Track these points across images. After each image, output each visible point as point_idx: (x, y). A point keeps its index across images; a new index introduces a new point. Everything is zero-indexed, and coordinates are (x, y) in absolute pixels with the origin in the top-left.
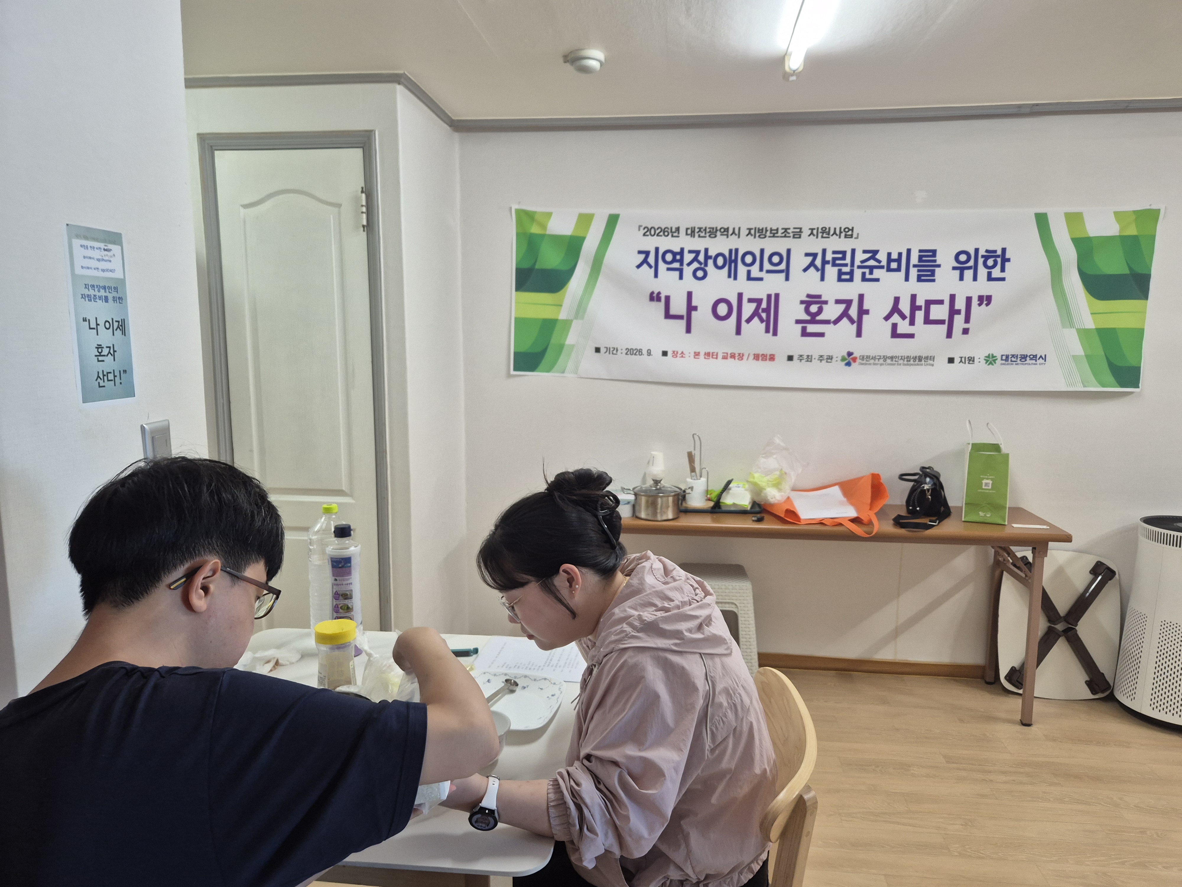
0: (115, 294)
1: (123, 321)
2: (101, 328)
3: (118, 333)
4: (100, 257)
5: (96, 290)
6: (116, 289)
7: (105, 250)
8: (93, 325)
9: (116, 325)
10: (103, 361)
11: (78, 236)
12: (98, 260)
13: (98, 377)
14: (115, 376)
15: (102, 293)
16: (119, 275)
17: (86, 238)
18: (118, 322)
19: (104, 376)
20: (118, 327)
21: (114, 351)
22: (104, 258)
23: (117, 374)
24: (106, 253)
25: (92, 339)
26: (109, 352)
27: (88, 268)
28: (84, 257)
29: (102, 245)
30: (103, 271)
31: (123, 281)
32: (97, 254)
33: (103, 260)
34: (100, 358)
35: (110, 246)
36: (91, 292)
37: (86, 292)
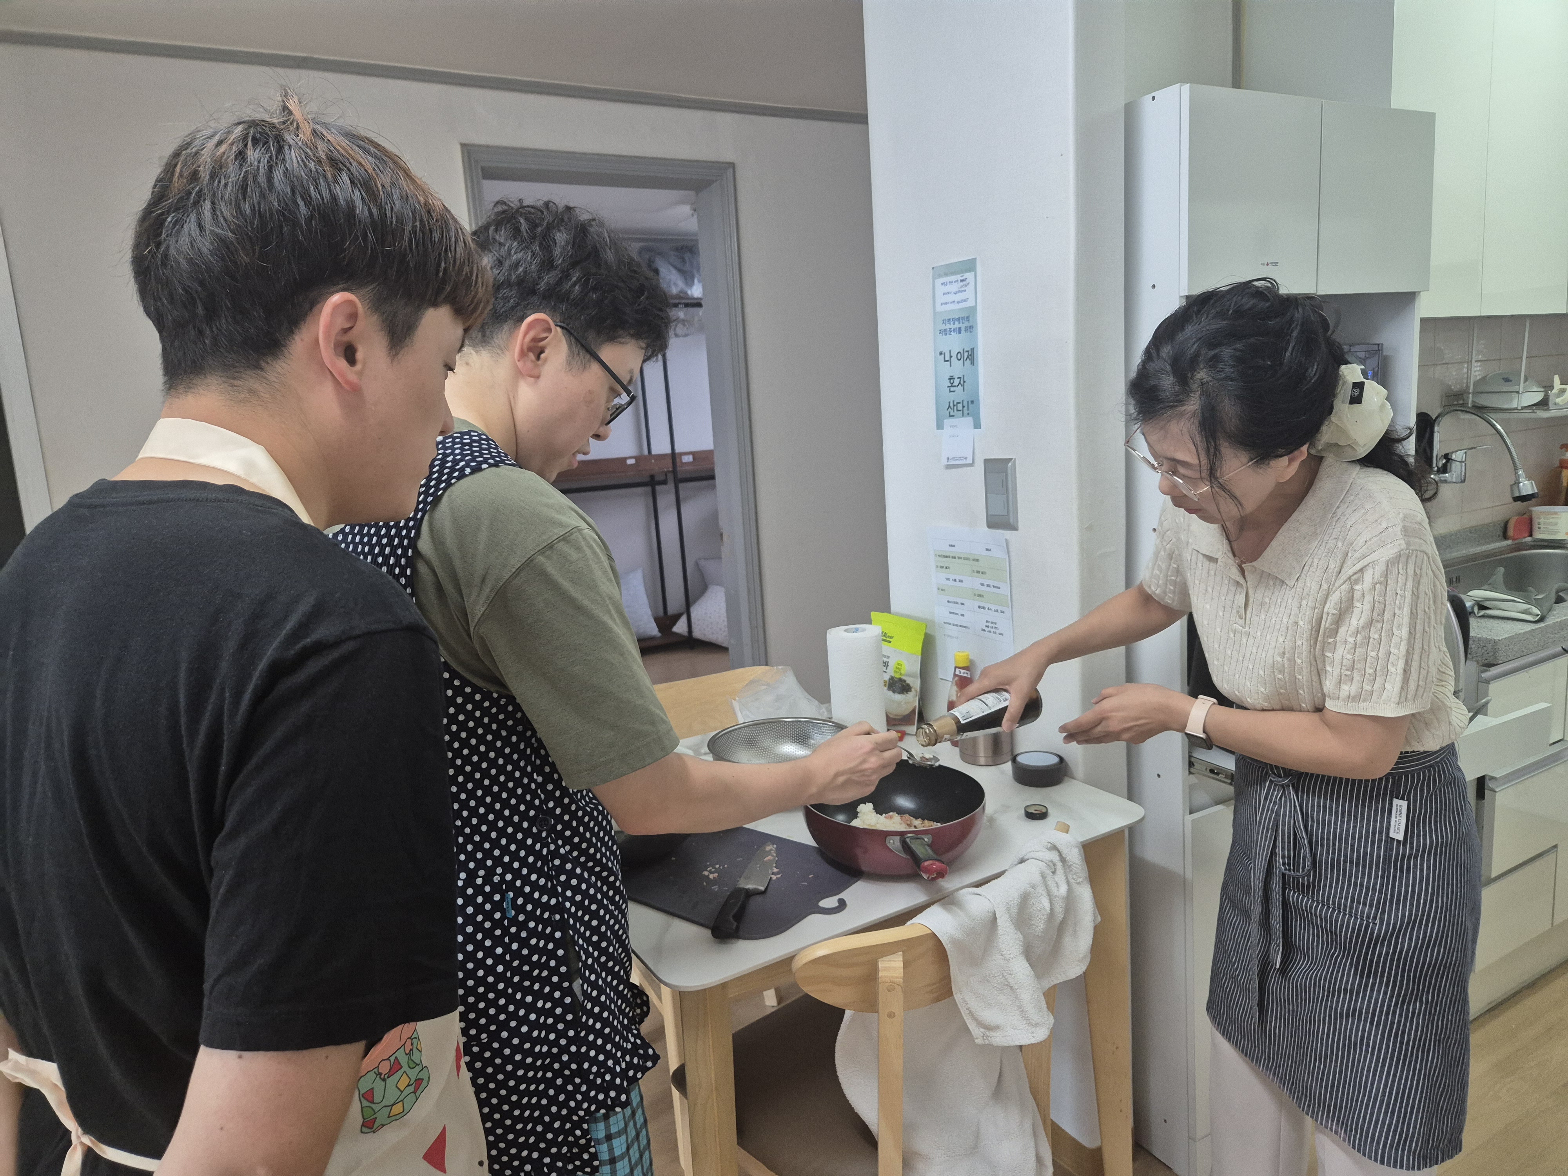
0: (967, 324)
1: (973, 350)
2: (954, 359)
3: (968, 362)
4: (957, 290)
5: (952, 323)
6: (968, 318)
7: (962, 281)
8: (947, 358)
9: (966, 354)
10: (954, 391)
11: (940, 276)
12: (955, 293)
13: (949, 406)
14: (964, 407)
15: (957, 325)
16: (970, 303)
17: (946, 275)
18: (968, 351)
19: (954, 406)
20: (968, 357)
21: (964, 382)
22: (961, 289)
23: (965, 404)
24: (962, 284)
25: (946, 371)
26: (960, 383)
27: (946, 303)
28: (944, 294)
29: (959, 277)
30: (958, 302)
31: (973, 309)
32: (954, 287)
33: (960, 291)
34: (952, 389)
35: (966, 275)
36: (948, 326)
37: (944, 327)
